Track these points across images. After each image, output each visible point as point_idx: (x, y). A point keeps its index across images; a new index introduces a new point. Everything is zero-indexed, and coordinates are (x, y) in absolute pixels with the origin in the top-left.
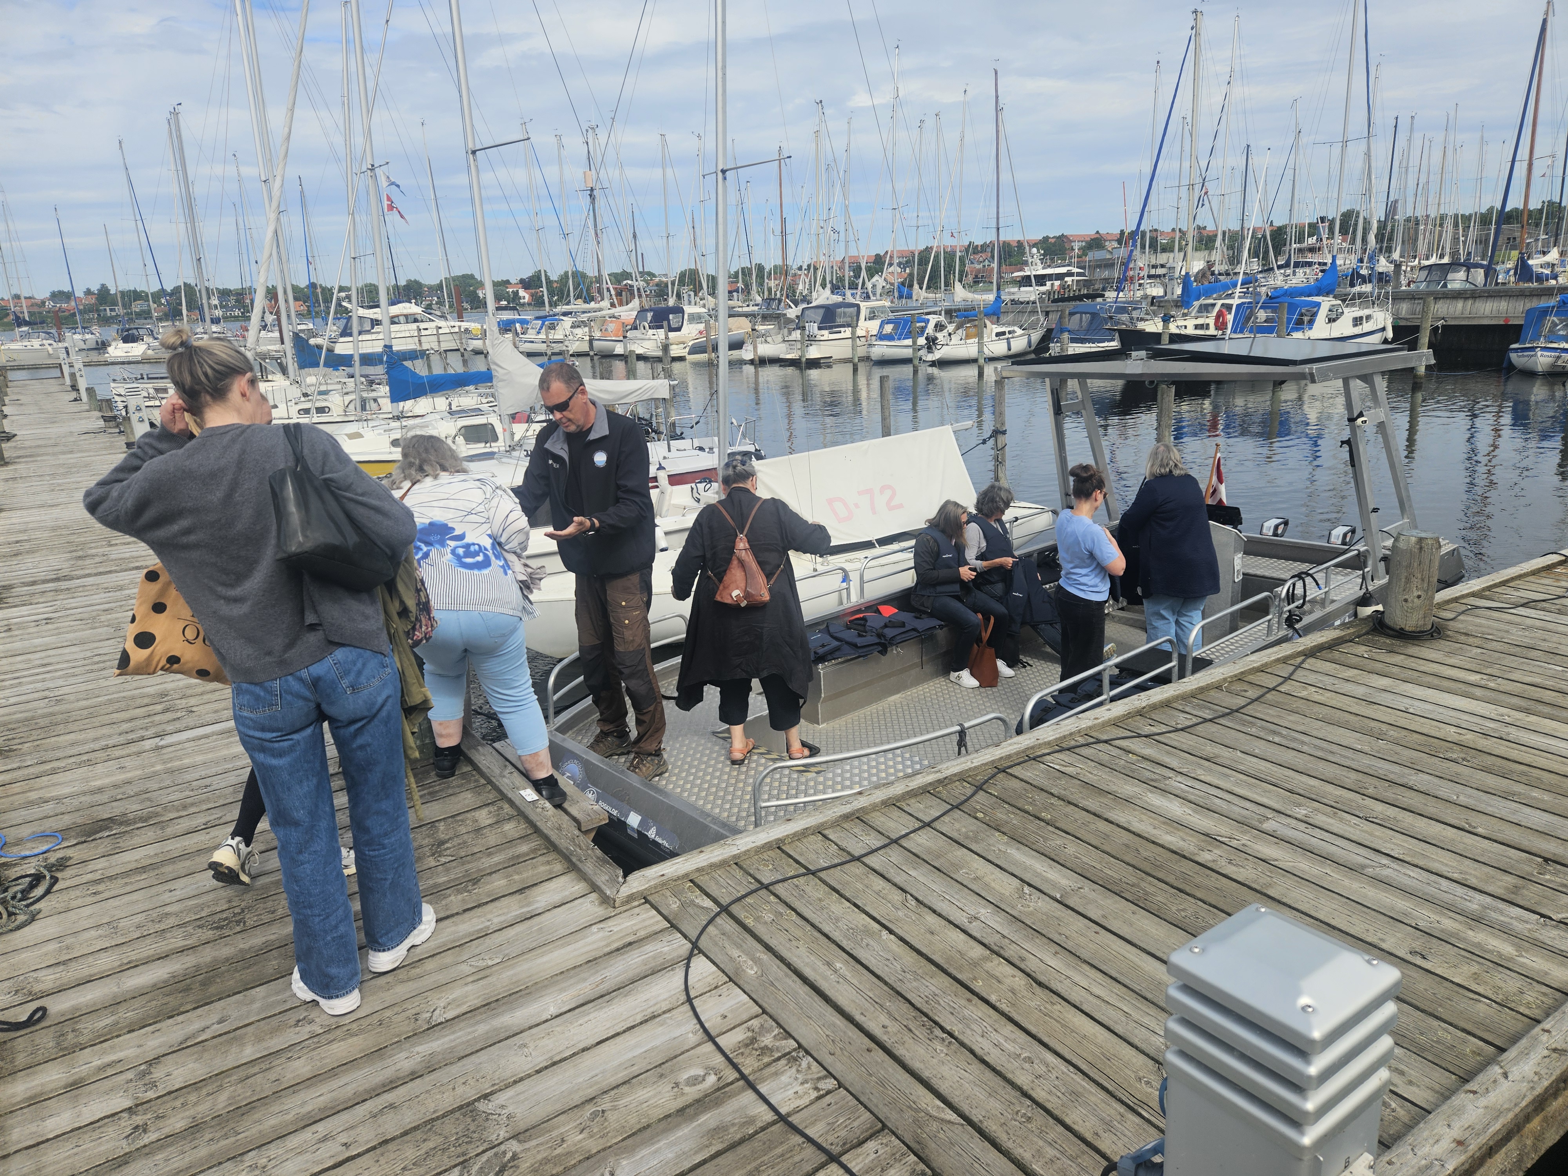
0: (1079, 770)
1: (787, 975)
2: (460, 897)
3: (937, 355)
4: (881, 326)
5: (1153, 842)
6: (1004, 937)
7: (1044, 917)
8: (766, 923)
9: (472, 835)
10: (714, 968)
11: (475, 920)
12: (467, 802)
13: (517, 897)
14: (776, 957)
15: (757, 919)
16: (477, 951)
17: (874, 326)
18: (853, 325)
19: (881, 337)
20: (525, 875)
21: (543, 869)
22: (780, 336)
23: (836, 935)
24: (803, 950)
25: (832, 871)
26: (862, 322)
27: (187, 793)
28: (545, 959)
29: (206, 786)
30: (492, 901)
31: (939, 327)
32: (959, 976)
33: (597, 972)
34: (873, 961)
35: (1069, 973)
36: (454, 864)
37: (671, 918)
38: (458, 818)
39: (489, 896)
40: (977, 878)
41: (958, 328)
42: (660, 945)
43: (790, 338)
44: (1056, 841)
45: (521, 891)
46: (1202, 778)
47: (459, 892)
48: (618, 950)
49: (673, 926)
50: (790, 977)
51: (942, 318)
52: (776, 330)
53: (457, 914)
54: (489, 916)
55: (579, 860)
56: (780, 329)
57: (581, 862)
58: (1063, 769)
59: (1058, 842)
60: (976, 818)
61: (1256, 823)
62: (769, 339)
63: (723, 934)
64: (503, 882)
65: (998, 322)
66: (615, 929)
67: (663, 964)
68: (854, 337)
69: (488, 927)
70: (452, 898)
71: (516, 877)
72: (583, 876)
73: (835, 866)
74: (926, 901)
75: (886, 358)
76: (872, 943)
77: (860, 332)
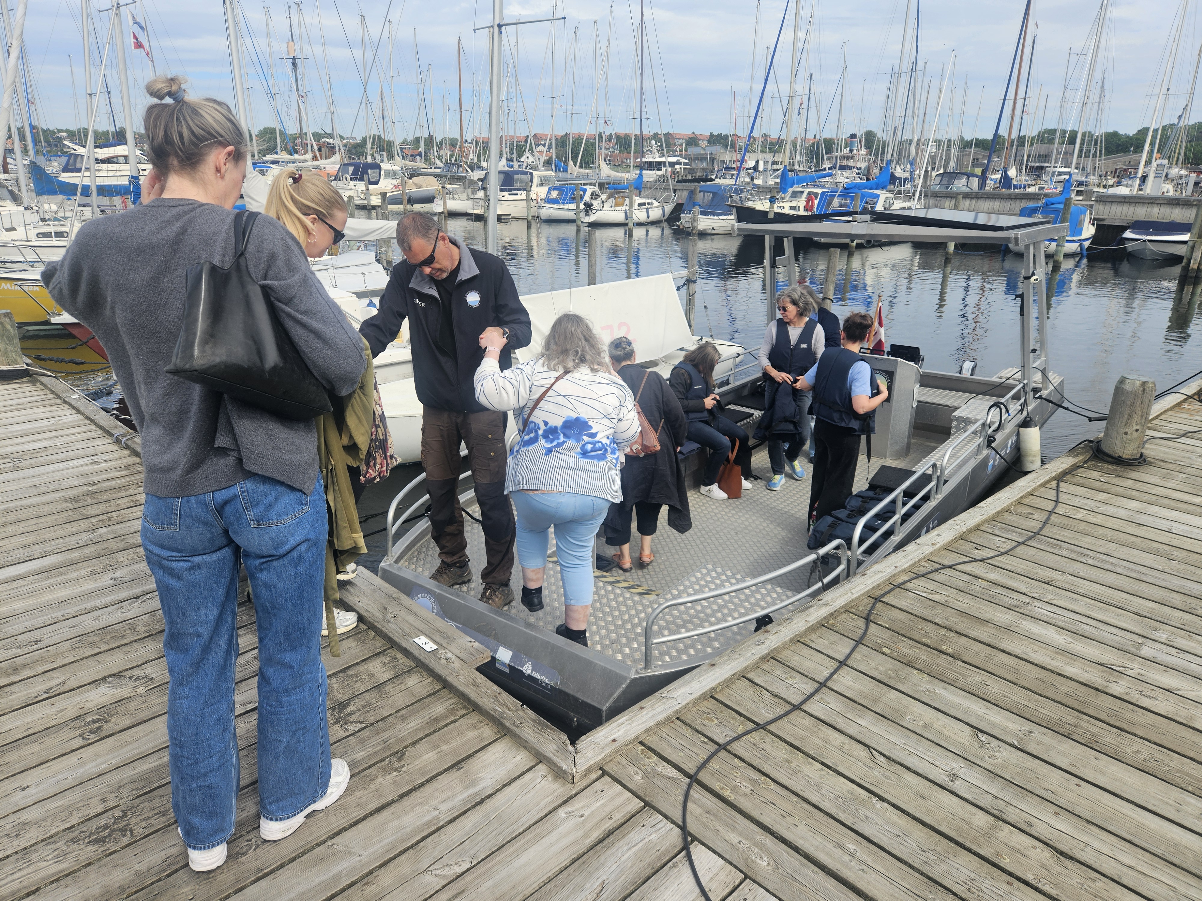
0: (946, 598)
1: (803, 865)
2: (389, 778)
3: (592, 218)
4: (549, 192)
5: (1060, 675)
6: (996, 798)
7: (1019, 770)
8: (746, 795)
9: (373, 694)
10: (721, 862)
11: (418, 810)
12: (353, 652)
13: (454, 774)
14: (777, 838)
15: (734, 789)
16: (437, 854)
17: (542, 192)
18: (527, 189)
19: (549, 201)
20: (454, 744)
21: (471, 734)
22: (465, 194)
23: (826, 805)
24: (802, 829)
25: (780, 722)
26: (534, 188)
27: (15, 651)
28: (523, 859)
29: (36, 642)
30: (428, 781)
31: (594, 196)
32: (982, 852)
33: (590, 874)
34: (885, 839)
35: (1085, 839)
36: (366, 733)
37: (641, 793)
38: (350, 672)
39: (423, 774)
40: (926, 726)
41: (609, 197)
42: (645, 832)
43: (476, 197)
44: (976, 678)
45: (456, 765)
46: (1055, 602)
47: (387, 771)
48: (600, 841)
49: (647, 804)
50: (808, 868)
51: (597, 189)
52: (462, 189)
53: (393, 802)
54: (433, 803)
55: (514, 724)
56: (465, 188)
57: (517, 727)
58: (930, 597)
59: (977, 679)
60: (884, 654)
61: (1133, 650)
62: (456, 196)
63: (708, 812)
64: (431, 756)
65: (639, 195)
66: (587, 813)
67: (659, 858)
68: (529, 199)
69: (436, 818)
70: (380, 780)
71: (445, 747)
72: (522, 743)
73: (780, 717)
74: (895, 757)
75: (552, 218)
76: (869, 814)
77: (533, 196)
